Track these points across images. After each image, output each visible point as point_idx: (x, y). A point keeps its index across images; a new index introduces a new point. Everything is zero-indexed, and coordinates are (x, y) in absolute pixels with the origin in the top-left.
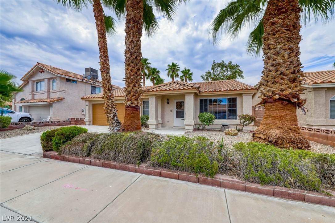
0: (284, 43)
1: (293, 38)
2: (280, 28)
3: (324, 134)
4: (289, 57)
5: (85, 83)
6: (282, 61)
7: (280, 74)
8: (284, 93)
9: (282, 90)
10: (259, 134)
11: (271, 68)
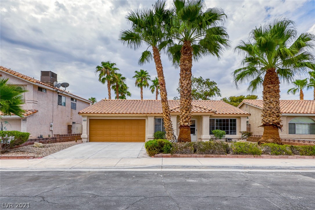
0: (273, 98)
1: (277, 96)
2: (272, 91)
3: (288, 141)
4: (276, 105)
5: (53, 91)
6: (273, 107)
7: (272, 113)
8: (274, 122)
9: (273, 120)
10: (262, 142)
11: (268, 109)
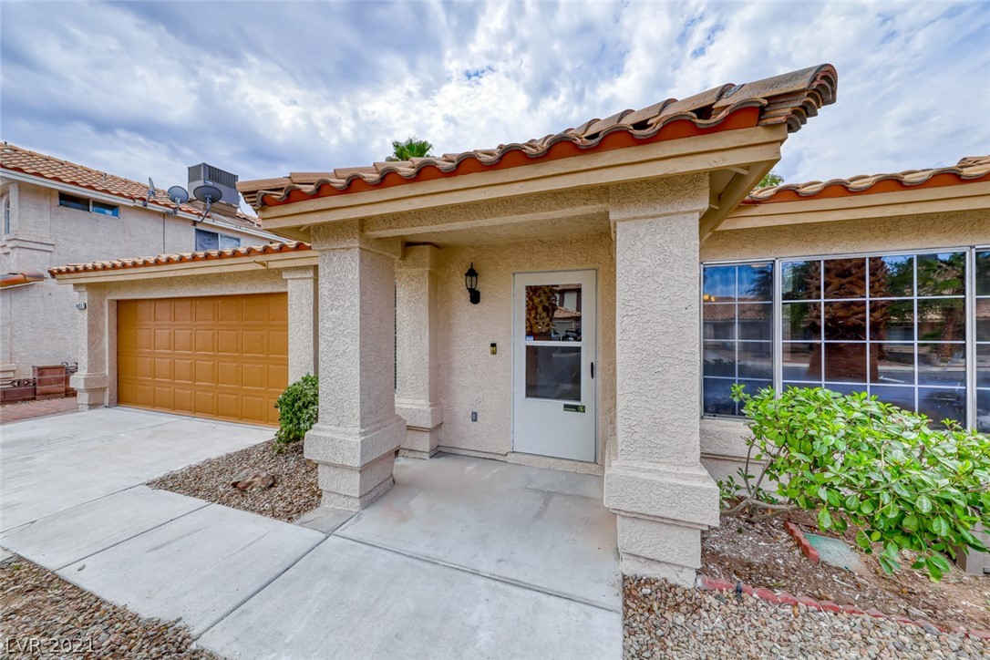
5: (164, 215)
